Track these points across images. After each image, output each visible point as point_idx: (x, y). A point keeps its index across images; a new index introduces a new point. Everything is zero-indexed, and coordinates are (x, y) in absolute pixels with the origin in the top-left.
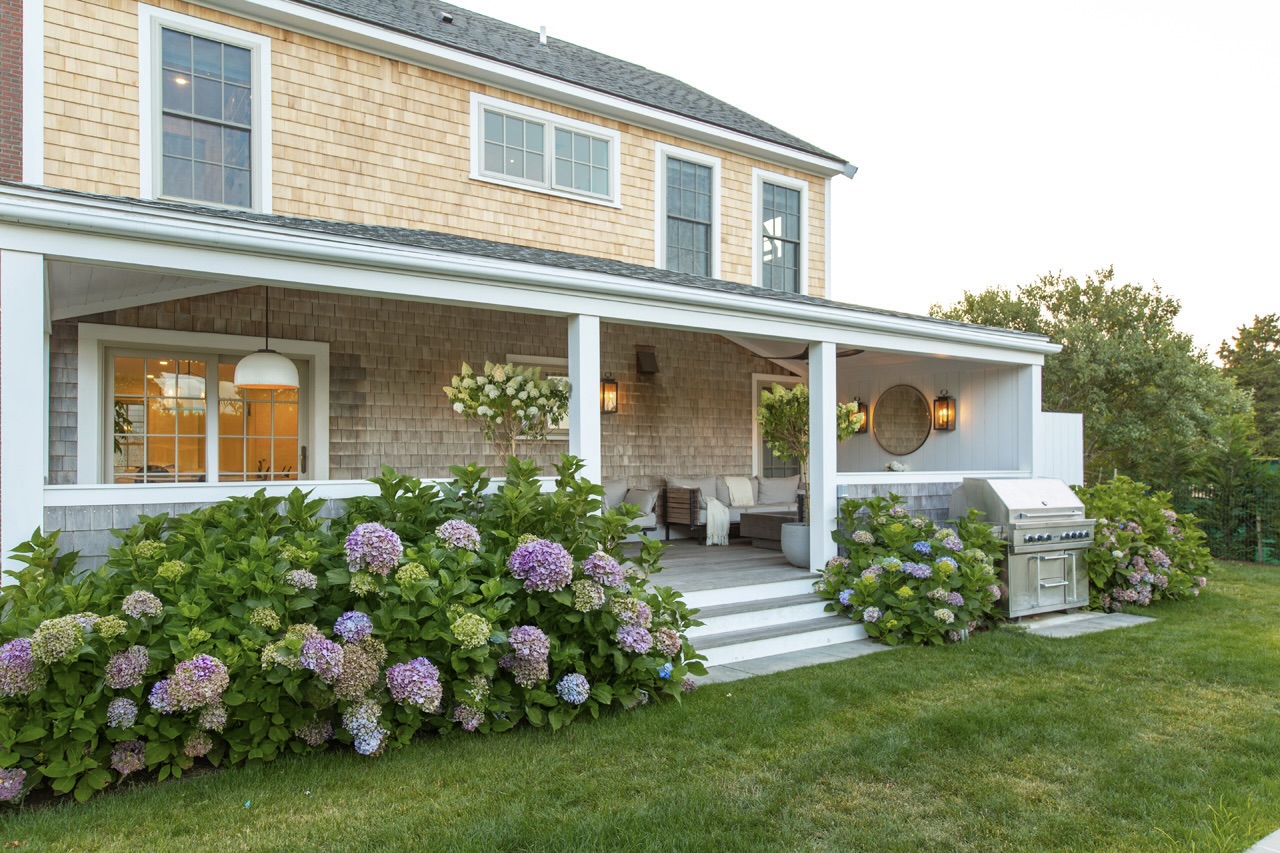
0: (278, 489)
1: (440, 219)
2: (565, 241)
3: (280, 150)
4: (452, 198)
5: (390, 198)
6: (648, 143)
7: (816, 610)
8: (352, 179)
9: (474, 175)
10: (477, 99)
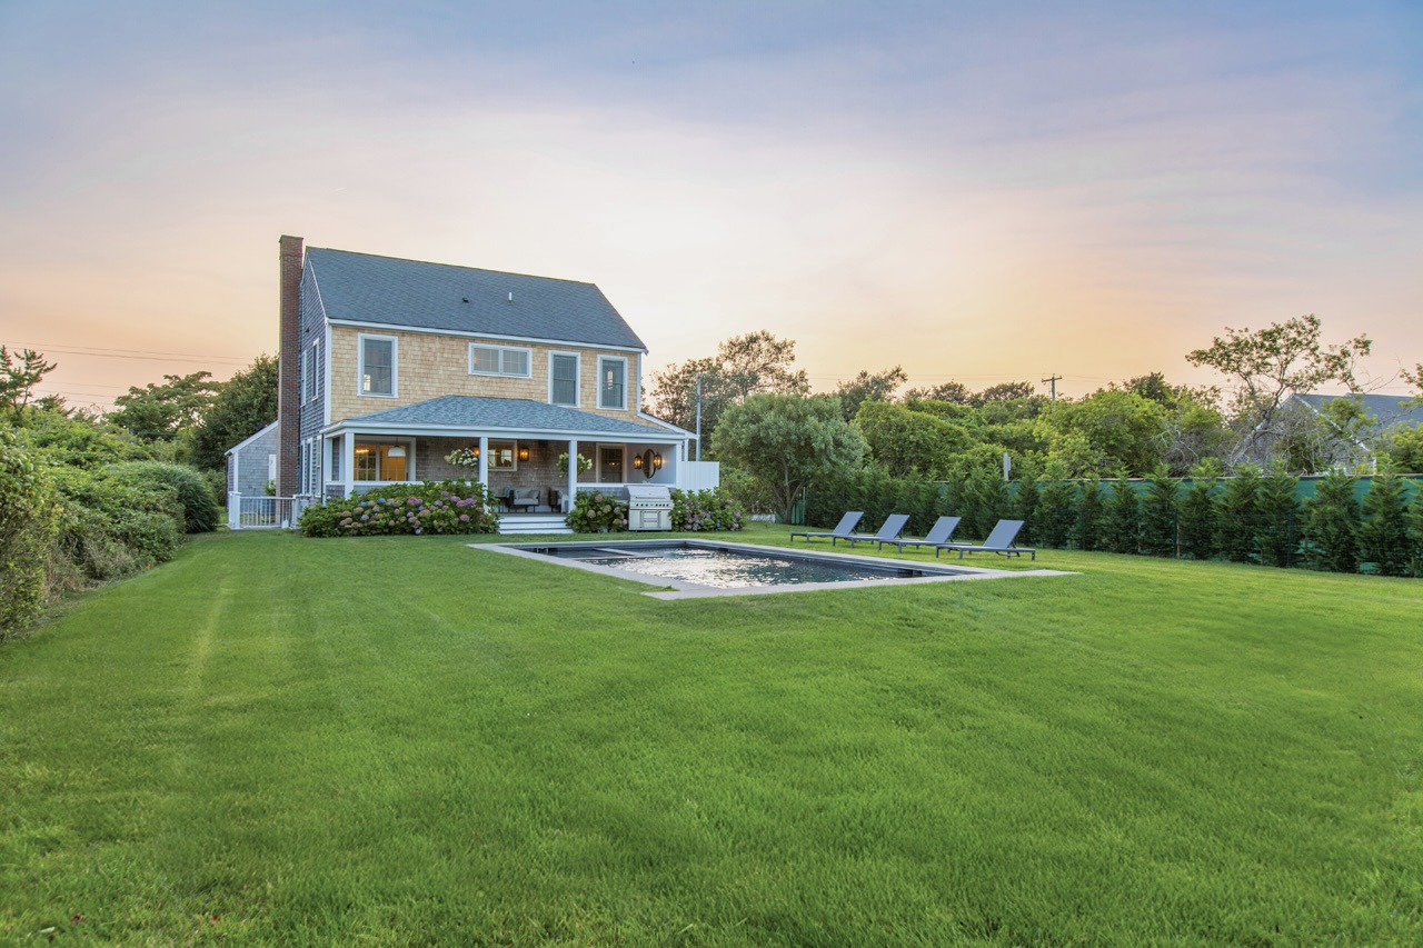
0: (401, 483)
1: (456, 391)
2: (507, 394)
3: (401, 373)
4: (461, 382)
5: (438, 385)
6: (544, 351)
7: (563, 525)
8: (425, 379)
9: (470, 373)
10: (470, 344)
